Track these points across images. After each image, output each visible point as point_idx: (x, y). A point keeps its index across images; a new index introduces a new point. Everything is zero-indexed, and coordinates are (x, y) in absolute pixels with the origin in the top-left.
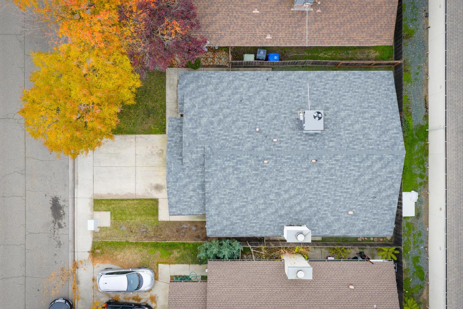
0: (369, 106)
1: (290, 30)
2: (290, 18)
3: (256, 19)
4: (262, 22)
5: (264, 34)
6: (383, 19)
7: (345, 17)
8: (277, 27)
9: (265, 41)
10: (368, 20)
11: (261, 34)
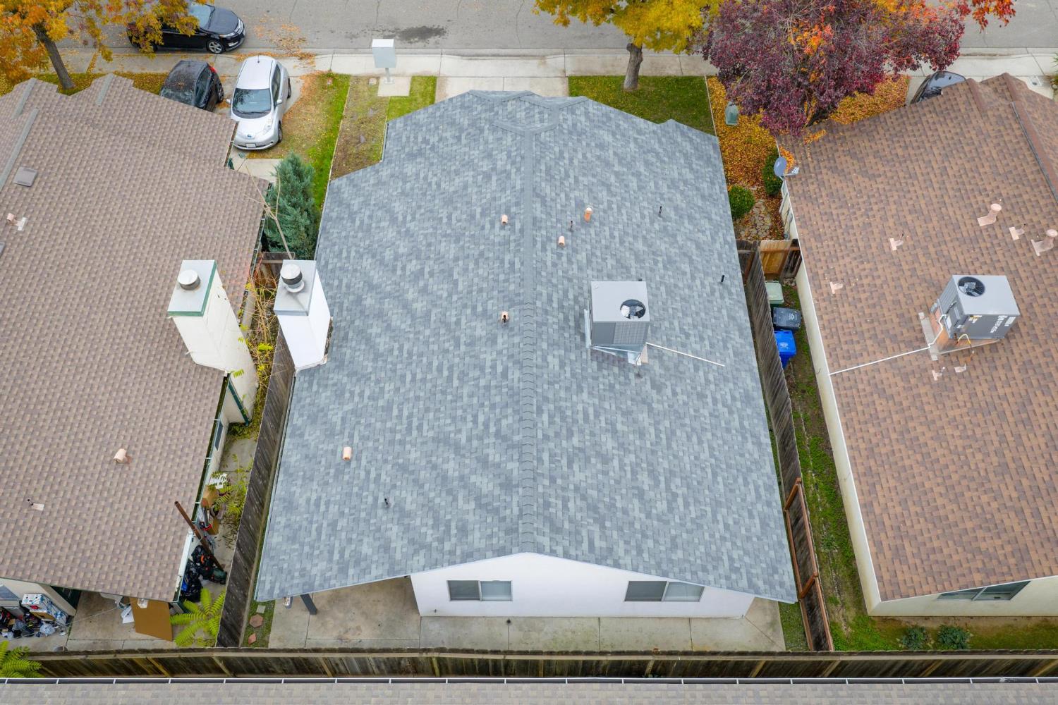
0: (675, 496)
1: (865, 326)
2: (897, 316)
3: (874, 250)
4: (872, 264)
5: (839, 276)
6: (960, 550)
7: (936, 445)
8: (863, 296)
9: (822, 282)
10: (944, 506)
11: (837, 269)
